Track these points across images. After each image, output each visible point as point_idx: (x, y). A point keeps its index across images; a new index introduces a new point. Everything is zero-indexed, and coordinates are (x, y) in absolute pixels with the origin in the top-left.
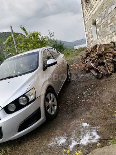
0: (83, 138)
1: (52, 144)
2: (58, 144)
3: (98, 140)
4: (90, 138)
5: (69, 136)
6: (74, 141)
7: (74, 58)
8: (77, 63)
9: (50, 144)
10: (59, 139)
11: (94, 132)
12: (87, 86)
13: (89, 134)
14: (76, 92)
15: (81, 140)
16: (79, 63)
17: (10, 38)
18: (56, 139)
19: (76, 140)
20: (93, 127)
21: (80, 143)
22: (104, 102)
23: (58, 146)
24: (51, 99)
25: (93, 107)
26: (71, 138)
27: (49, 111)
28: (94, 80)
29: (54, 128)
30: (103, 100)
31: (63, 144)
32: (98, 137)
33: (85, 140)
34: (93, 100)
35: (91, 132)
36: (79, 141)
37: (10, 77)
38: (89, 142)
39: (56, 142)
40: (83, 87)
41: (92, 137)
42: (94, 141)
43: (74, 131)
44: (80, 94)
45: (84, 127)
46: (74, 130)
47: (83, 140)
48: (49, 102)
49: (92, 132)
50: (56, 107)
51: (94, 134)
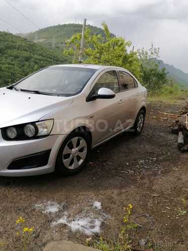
0: (79, 220)
1: (38, 205)
2: (44, 210)
3: (94, 233)
4: (87, 225)
5: (65, 208)
6: (66, 217)
7: (175, 102)
8: (172, 113)
9: (36, 205)
10: (52, 205)
11: (99, 220)
12: (154, 153)
13: (91, 220)
14: (130, 155)
15: (74, 220)
16: (176, 113)
17: (78, 36)
18: (49, 202)
19: (68, 218)
20: (104, 214)
21: (69, 225)
22: (154, 188)
23: (42, 213)
24: (77, 147)
25: (132, 187)
26: (66, 213)
27: (66, 162)
28: (173, 148)
29: (59, 188)
30: (156, 184)
31: (50, 213)
32: (97, 230)
33: (78, 224)
34: (142, 178)
35: (95, 218)
36: (70, 222)
37: (37, 92)
38: (80, 230)
39: (45, 206)
40: (147, 153)
41: (90, 226)
42: (88, 232)
43: (78, 205)
44: (133, 160)
45: (93, 207)
46: (79, 203)
47: (76, 222)
48: (73, 150)
49: (96, 220)
50: (81, 161)
51: (98, 223)
